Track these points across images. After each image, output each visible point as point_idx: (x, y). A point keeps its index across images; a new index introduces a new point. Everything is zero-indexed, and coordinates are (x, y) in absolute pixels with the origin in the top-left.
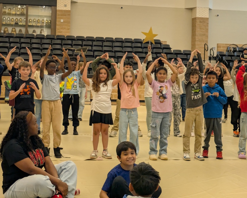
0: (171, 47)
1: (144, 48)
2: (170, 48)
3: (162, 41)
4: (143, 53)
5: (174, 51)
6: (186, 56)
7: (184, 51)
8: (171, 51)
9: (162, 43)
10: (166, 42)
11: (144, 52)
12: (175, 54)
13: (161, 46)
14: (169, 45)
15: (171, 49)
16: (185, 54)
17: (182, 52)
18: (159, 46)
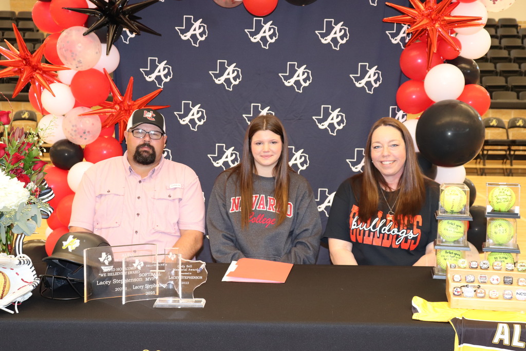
3: (521, 22)
9: (520, 26)
13: (518, 32)
18: (513, 31)
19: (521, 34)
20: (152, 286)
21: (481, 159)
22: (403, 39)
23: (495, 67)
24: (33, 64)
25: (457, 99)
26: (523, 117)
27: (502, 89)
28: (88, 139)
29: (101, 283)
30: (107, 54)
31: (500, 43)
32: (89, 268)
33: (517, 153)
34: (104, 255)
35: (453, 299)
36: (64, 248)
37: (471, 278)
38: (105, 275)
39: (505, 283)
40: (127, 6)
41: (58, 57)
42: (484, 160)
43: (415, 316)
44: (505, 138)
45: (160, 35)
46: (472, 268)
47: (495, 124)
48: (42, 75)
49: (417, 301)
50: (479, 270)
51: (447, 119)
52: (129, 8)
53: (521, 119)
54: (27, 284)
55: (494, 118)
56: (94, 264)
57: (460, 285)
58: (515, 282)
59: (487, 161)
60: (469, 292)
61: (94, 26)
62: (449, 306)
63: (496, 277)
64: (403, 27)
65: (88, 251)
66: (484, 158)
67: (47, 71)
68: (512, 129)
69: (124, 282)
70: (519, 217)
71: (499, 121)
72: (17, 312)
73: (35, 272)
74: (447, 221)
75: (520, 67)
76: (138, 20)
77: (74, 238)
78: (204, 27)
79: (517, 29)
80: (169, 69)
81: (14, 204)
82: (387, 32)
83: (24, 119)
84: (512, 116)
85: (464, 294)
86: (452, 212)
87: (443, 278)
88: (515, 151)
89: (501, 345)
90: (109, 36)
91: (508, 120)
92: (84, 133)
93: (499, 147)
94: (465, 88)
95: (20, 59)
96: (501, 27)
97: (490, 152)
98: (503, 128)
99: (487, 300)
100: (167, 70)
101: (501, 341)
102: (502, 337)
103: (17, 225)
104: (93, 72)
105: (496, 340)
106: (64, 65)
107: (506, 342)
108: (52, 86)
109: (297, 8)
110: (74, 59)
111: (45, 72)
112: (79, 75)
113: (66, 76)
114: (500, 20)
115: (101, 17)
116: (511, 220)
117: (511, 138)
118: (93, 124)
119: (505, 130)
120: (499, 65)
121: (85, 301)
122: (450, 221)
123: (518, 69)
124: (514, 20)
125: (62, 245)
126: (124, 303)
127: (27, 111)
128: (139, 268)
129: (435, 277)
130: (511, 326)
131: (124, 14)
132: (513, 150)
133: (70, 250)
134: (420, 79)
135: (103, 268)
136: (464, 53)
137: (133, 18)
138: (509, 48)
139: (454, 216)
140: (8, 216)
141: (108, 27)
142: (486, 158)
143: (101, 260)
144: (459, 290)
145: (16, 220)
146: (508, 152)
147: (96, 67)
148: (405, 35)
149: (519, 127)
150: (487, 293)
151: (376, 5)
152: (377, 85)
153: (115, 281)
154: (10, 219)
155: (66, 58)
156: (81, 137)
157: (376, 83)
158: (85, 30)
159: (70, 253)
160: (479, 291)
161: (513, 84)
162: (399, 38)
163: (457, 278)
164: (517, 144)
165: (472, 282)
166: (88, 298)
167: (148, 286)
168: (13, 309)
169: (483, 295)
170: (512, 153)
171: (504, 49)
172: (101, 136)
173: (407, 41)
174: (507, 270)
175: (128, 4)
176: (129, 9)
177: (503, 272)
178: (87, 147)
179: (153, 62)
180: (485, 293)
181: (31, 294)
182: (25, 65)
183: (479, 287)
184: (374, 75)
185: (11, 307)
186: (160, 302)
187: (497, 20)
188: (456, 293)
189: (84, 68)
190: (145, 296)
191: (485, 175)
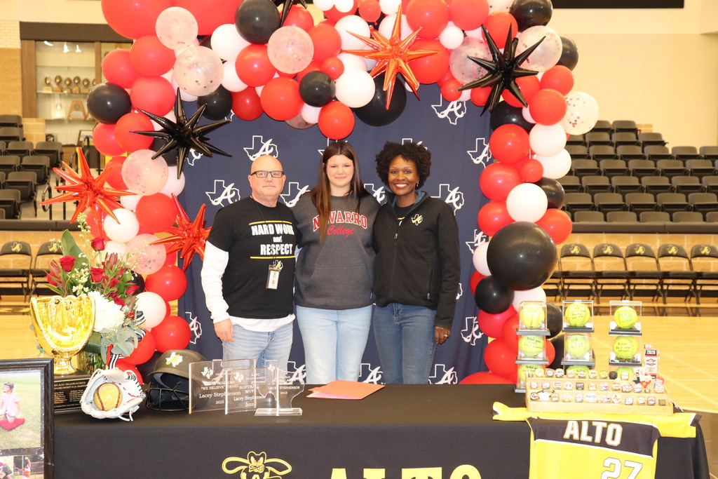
0: (665, 138)
1: (590, 146)
2: (663, 143)
3: (641, 125)
4: (589, 158)
5: (674, 149)
6: (709, 162)
7: (703, 149)
8: (667, 150)
9: (640, 130)
10: (651, 126)
11: (591, 154)
12: (677, 159)
13: (637, 138)
14: (658, 135)
15: (665, 144)
16: (707, 157)
17: (698, 153)
18: (632, 137)
19: (641, 140)
20: (251, 398)
21: (594, 296)
22: (485, 159)
23: (610, 182)
24: (96, 188)
25: (536, 223)
26: (644, 243)
27: (619, 209)
28: (153, 268)
29: (204, 396)
30: (178, 178)
31: (616, 151)
32: (193, 381)
33: (638, 287)
34: (206, 369)
35: (530, 403)
36: (168, 363)
37: (546, 385)
38: (207, 389)
39: (577, 388)
40: (197, 128)
41: (122, 181)
42: (598, 296)
43: (495, 417)
44: (622, 269)
45: (231, 156)
46: (549, 377)
47: (610, 252)
48: (103, 200)
49: (497, 406)
50: (554, 379)
51: (519, 241)
52: (199, 129)
53: (641, 245)
54: (133, 397)
55: (609, 245)
56: (197, 379)
57: (536, 391)
58: (585, 388)
59: (601, 298)
60: (544, 396)
61: (162, 149)
62: (528, 411)
63: (568, 383)
64: (485, 146)
65: (192, 366)
66: (597, 294)
67: (111, 196)
68: (631, 258)
69: (227, 394)
70: (593, 331)
71: (614, 248)
72: (132, 420)
73: (140, 387)
74: (527, 337)
75: (640, 182)
76: (207, 141)
77: (177, 354)
78: (274, 147)
79: (636, 134)
80: (236, 192)
81: (112, 326)
82: (468, 152)
83: (15, 253)
84: (632, 242)
85: (541, 399)
86: (531, 328)
87: (524, 391)
88: (635, 285)
89: (571, 440)
90: (179, 159)
91: (625, 247)
92: (150, 262)
93: (617, 281)
94: (547, 211)
95: (82, 183)
96: (617, 132)
97: (605, 287)
98: (620, 256)
99: (561, 403)
100: (234, 193)
101: (571, 436)
102: (572, 432)
103: (117, 346)
104: (160, 197)
105: (567, 436)
106: (127, 189)
107: (576, 437)
108: (115, 211)
109: (373, 128)
110: (138, 184)
111: (107, 197)
112: (144, 200)
113: (130, 201)
114: (615, 122)
115: (170, 139)
116: (586, 335)
117: (630, 269)
118: (159, 253)
119: (622, 259)
120: (614, 179)
121: (190, 412)
122: (530, 337)
123: (637, 184)
124: (632, 123)
125: (166, 361)
126: (226, 413)
127: (18, 243)
128: (240, 381)
129: (517, 391)
130: (580, 423)
131: (194, 136)
132: (632, 284)
133: (174, 366)
134: (502, 200)
135: (204, 382)
136: (548, 174)
137: (203, 140)
138: (626, 158)
139: (532, 331)
140: (108, 337)
141: (178, 149)
142: (600, 294)
143: (204, 374)
144: (536, 395)
145: (116, 340)
146: (627, 287)
147: (163, 192)
148: (487, 155)
149: (639, 255)
150: (561, 398)
151: (456, 124)
152: (459, 207)
153: (216, 395)
154: (110, 340)
155: (129, 182)
156: (146, 266)
157: (458, 205)
158: (153, 153)
159: (174, 368)
160: (553, 395)
161: (632, 203)
162: (481, 158)
163: (534, 385)
164: (637, 276)
165: (548, 388)
166: (193, 410)
167: (247, 398)
168: (128, 417)
169: (556, 399)
170: (632, 287)
171: (621, 159)
172: (165, 265)
173: (488, 160)
174: (580, 377)
175: (198, 125)
176: (199, 131)
177: (577, 379)
178: (150, 277)
179: (219, 184)
180: (559, 397)
181: (138, 407)
182: (87, 190)
183: (553, 392)
184: (456, 197)
185: (126, 415)
186: (260, 412)
187: (611, 122)
188: (533, 398)
189: (150, 192)
190: (245, 409)
191: (600, 315)
